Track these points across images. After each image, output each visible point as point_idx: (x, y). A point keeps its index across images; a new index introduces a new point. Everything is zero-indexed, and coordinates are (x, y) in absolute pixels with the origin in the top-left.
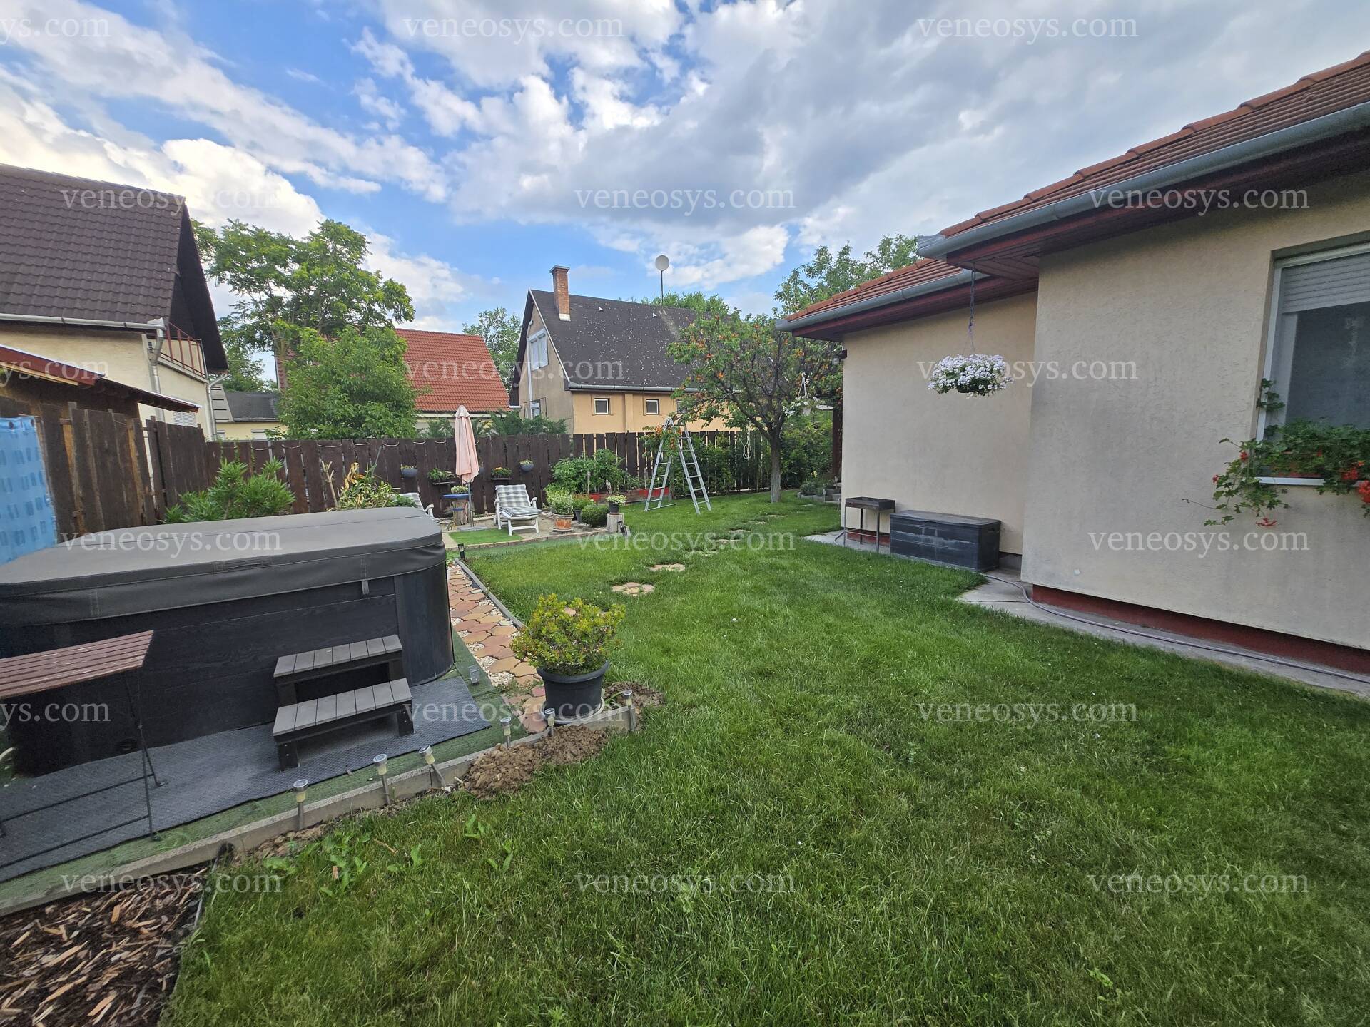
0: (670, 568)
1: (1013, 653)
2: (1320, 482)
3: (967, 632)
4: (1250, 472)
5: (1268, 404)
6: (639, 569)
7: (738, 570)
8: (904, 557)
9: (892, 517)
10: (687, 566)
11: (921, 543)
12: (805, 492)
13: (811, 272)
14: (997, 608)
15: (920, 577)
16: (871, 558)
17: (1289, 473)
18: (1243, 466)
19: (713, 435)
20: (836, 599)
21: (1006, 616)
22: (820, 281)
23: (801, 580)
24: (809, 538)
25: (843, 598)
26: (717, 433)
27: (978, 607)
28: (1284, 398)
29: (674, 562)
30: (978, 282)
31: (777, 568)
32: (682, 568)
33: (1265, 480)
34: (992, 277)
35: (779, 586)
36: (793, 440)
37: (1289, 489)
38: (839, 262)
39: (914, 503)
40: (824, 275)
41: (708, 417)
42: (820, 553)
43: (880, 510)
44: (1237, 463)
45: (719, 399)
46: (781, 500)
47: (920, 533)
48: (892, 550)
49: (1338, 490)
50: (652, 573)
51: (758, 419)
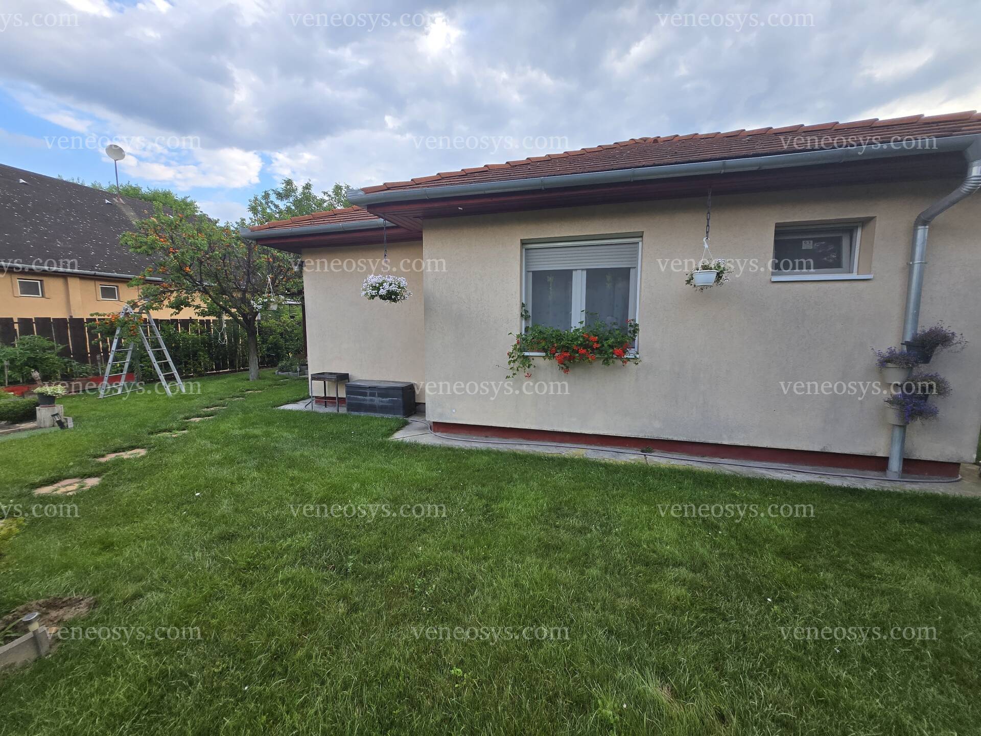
0: (125, 455)
1: (420, 469)
2: (544, 354)
3: (394, 461)
4: (521, 350)
5: (525, 316)
6: (80, 463)
7: (209, 445)
8: (356, 413)
9: (347, 386)
10: (149, 449)
11: (368, 402)
12: (282, 370)
13: (280, 196)
14: (412, 440)
15: (366, 427)
16: (331, 417)
17: (533, 350)
18: (518, 347)
19: (185, 323)
20: (302, 455)
21: (417, 445)
22: (288, 204)
23: (272, 444)
24: (282, 407)
25: (306, 453)
26: (191, 321)
27: (402, 442)
28: (530, 313)
29: (133, 448)
30: (388, 228)
31: (249, 438)
32: (142, 452)
33: (526, 354)
34: (397, 227)
35: (250, 453)
36: (270, 328)
37: (534, 358)
38: (304, 193)
39: (362, 374)
40: (291, 200)
41: (178, 306)
42: (292, 419)
43: (338, 381)
44: (515, 345)
45: (189, 291)
46: (259, 378)
47: (366, 396)
48: (348, 410)
49: (550, 358)
50: (100, 464)
51: (234, 310)
